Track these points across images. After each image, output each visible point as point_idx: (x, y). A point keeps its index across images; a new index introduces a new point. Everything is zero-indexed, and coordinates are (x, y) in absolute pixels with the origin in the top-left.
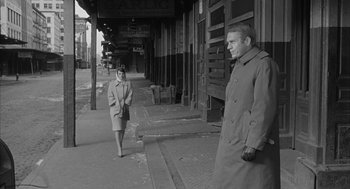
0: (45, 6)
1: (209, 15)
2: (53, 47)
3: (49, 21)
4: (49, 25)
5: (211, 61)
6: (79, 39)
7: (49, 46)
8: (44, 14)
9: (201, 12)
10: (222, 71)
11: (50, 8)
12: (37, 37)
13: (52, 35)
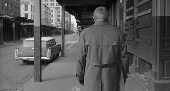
0: (51, 4)
1: (125, 3)
2: (54, 24)
3: (52, 12)
4: (52, 14)
5: (126, 30)
6: (67, 20)
7: (52, 23)
8: (50, 8)
9: (121, 2)
10: (132, 36)
11: (53, 5)
12: (46, 19)
13: (53, 18)
